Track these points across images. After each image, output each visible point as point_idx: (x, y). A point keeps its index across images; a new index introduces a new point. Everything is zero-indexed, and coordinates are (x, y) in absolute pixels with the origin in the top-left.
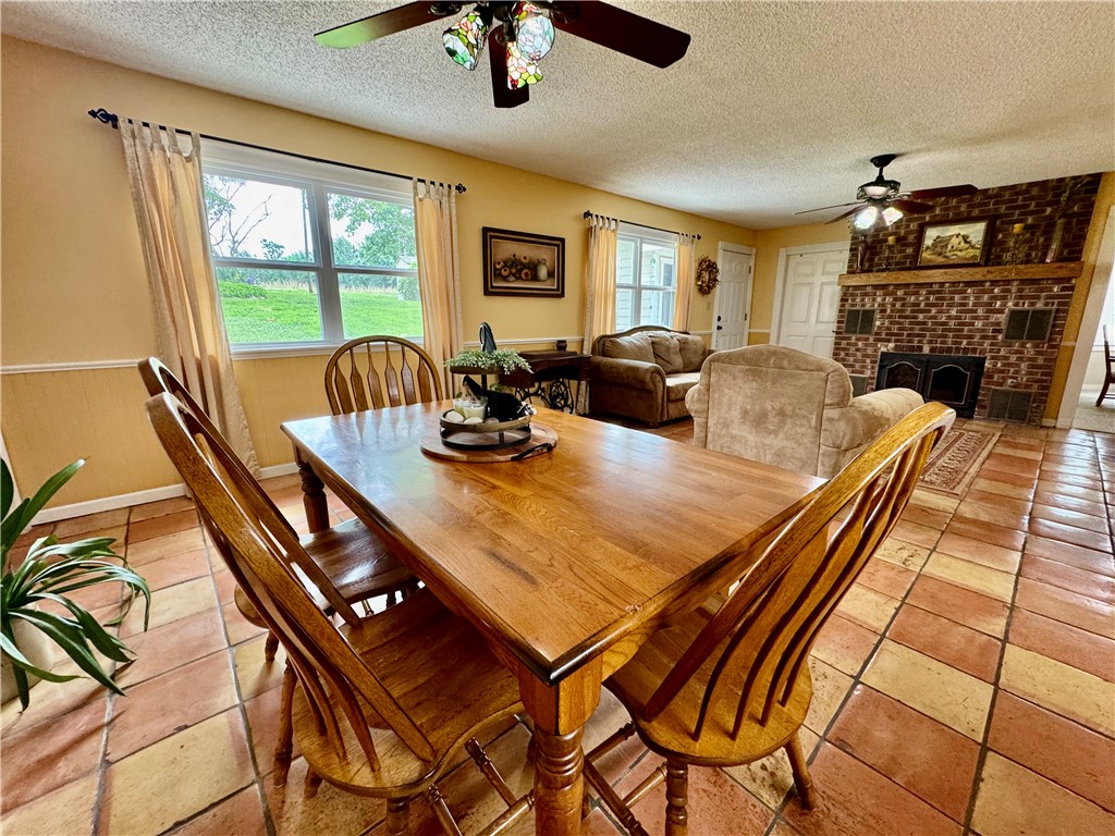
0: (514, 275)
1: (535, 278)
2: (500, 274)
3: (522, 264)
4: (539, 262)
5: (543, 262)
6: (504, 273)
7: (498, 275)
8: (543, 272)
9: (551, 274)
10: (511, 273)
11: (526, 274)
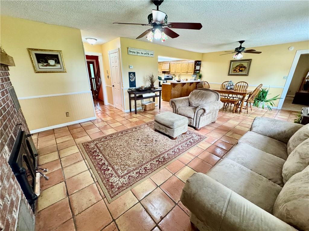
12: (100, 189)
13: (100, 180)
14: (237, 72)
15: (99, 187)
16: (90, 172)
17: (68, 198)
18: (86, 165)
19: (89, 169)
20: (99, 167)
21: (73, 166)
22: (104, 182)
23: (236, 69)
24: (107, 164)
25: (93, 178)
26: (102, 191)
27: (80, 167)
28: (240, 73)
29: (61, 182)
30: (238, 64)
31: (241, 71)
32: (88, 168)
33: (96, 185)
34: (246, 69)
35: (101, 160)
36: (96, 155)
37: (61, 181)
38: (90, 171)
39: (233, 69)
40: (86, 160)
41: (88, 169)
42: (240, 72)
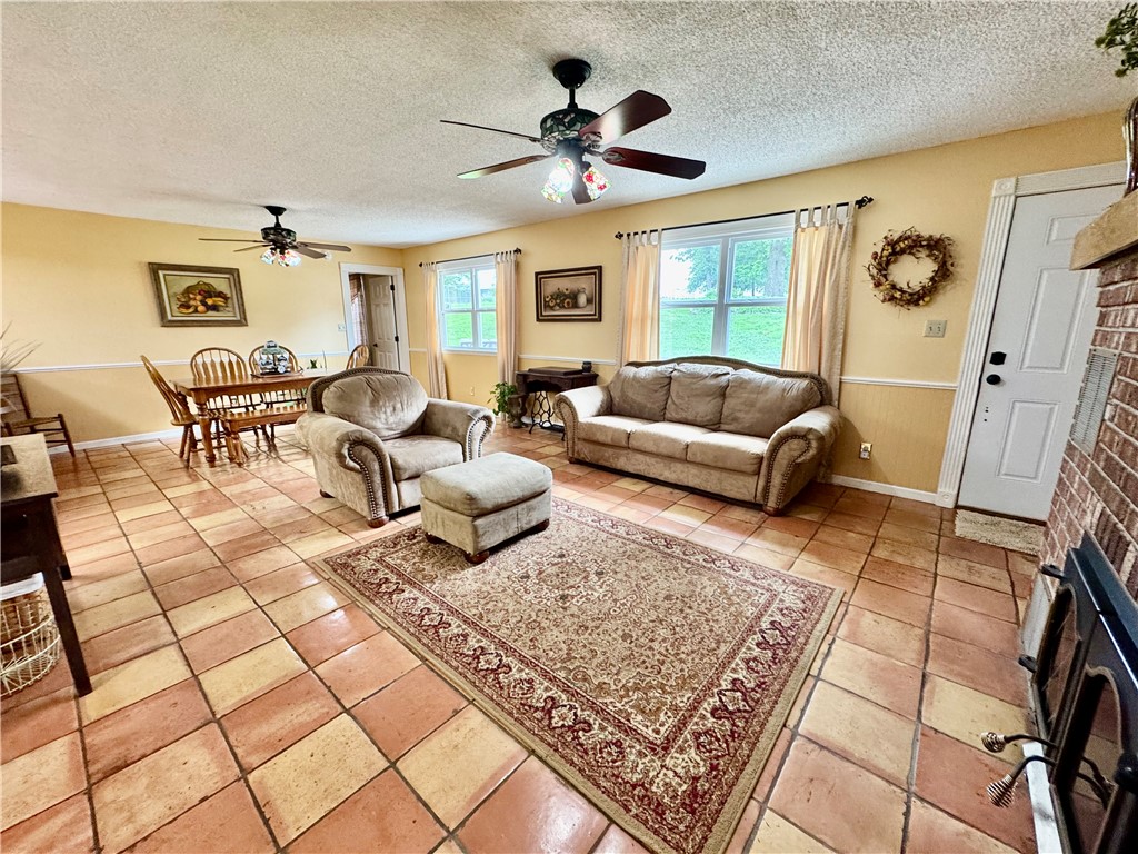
0: (558, 305)
1: (576, 305)
2: (549, 306)
3: (565, 295)
4: (579, 292)
5: (584, 290)
6: (551, 304)
7: (547, 306)
8: (582, 300)
9: (589, 301)
10: (556, 304)
11: (568, 303)
12: (839, 617)
13: (822, 626)
14: (196, 311)
15: (835, 623)
16: (822, 667)
17: (928, 670)
18: (808, 701)
19: (817, 678)
20: (785, 651)
21: (858, 751)
22: (817, 616)
23: (191, 299)
24: (755, 637)
25: (830, 648)
26: (839, 612)
27: (838, 712)
28: (212, 316)
29: (936, 731)
30: (193, 282)
31: (215, 308)
32: (815, 686)
33: (837, 630)
34: (229, 301)
35: (751, 663)
36: (739, 694)
37: (933, 732)
38: (820, 670)
39: (174, 300)
40: (791, 723)
41: (819, 682)
42: (210, 313)
